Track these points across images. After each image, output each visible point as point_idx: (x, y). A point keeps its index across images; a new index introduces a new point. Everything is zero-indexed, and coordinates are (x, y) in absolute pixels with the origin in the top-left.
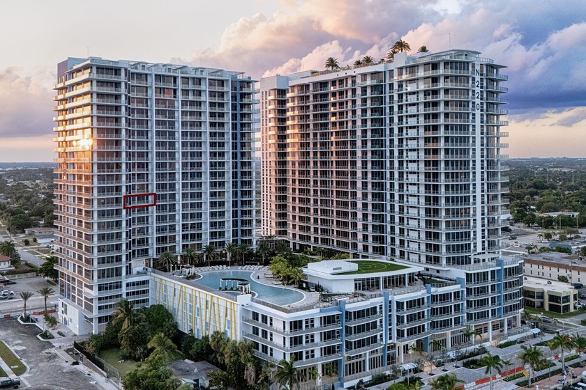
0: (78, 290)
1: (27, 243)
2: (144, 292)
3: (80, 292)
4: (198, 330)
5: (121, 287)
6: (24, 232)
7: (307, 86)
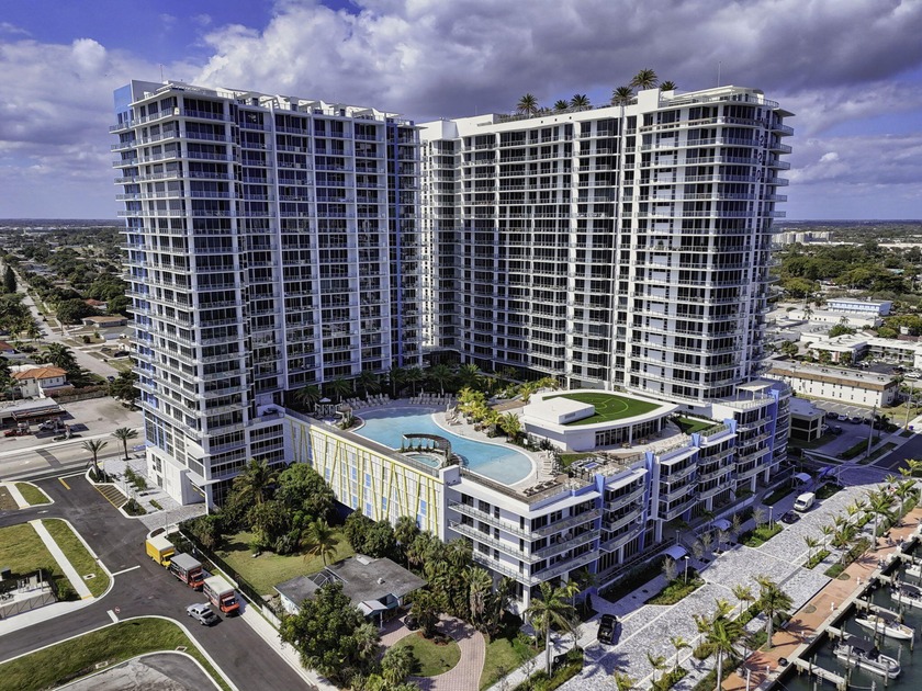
0: (177, 452)
1: (87, 340)
2: (276, 441)
3: (180, 445)
4: (368, 506)
5: (243, 437)
6: (81, 323)
7: (491, 138)
